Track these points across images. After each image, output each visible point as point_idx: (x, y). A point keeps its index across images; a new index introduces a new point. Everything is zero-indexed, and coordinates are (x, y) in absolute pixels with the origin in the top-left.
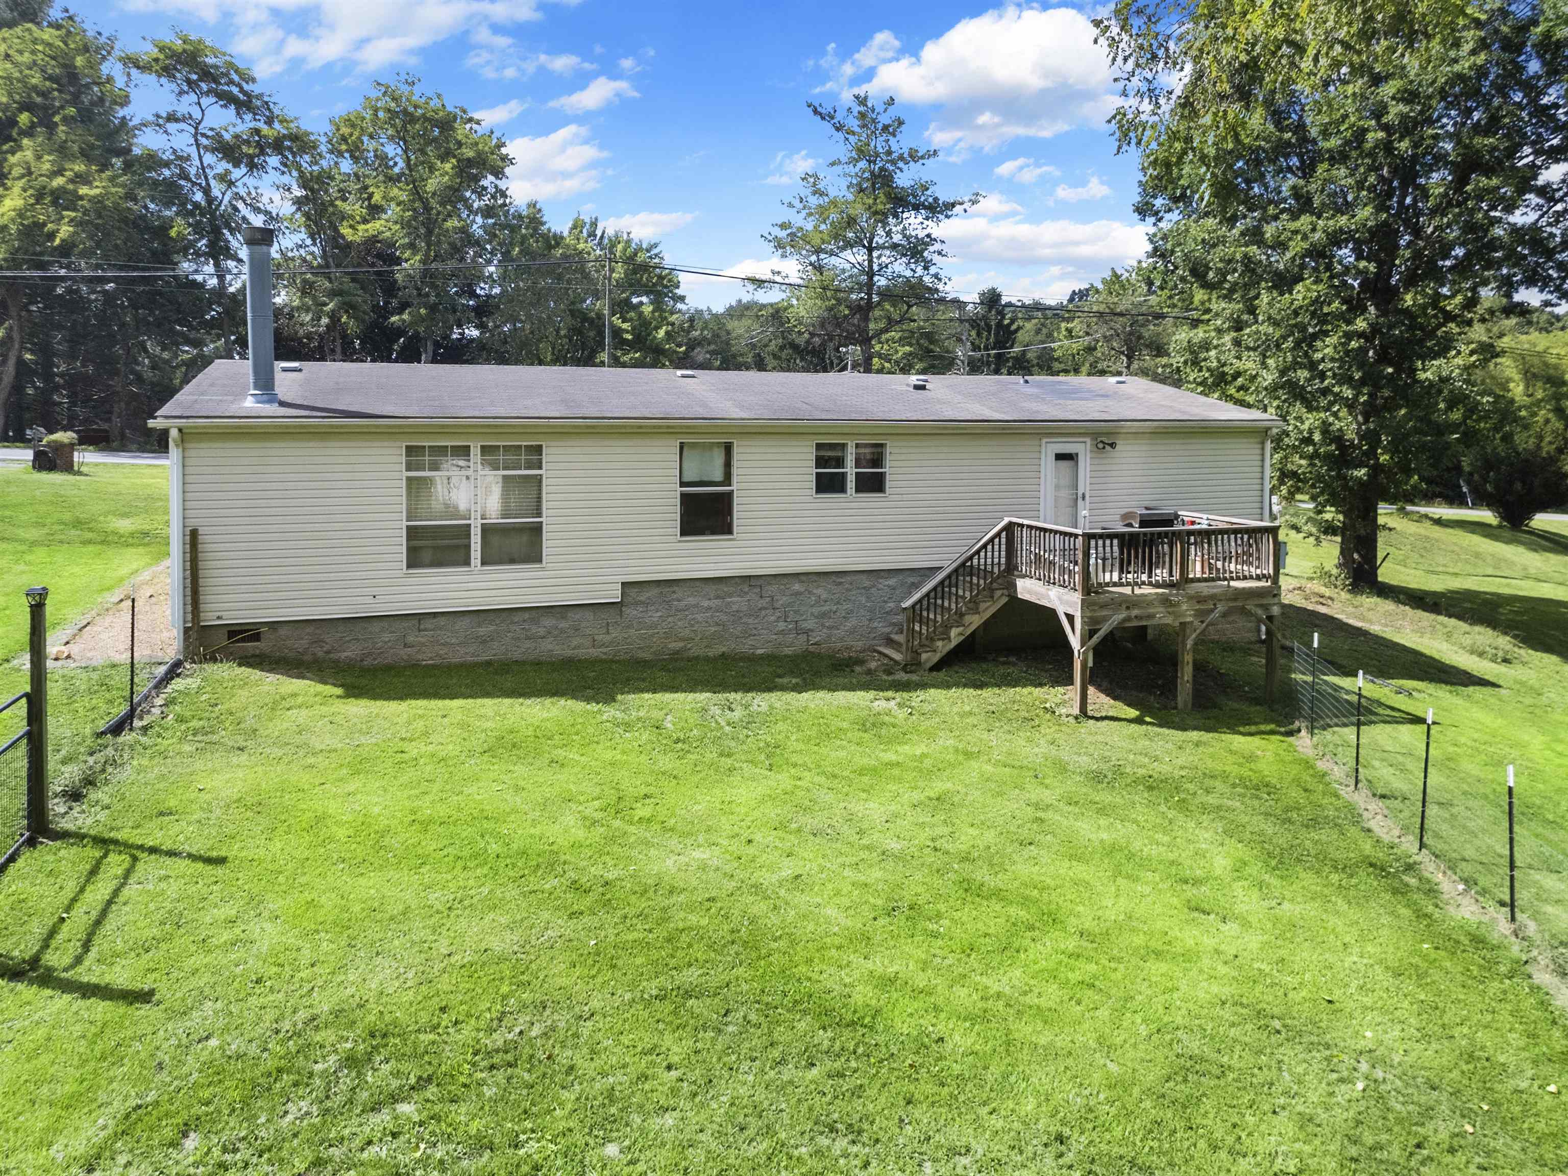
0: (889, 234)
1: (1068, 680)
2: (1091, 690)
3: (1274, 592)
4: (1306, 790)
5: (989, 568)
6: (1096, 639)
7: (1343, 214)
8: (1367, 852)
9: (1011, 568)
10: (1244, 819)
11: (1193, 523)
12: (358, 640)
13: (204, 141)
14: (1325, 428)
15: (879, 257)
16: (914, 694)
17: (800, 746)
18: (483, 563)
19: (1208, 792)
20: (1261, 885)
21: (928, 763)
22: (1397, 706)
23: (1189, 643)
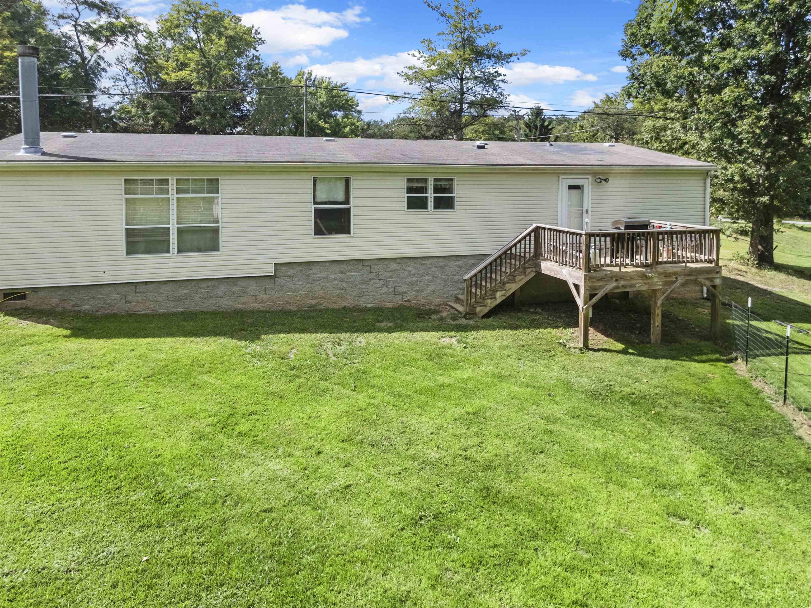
0: (473, 72)
1: (576, 324)
2: (591, 331)
3: (717, 270)
4: (748, 405)
5: (522, 254)
6: (594, 300)
7: (753, 48)
8: (803, 458)
9: (537, 255)
10: (705, 429)
11: (660, 227)
12: (94, 299)
13: (79, 28)
14: (743, 174)
15: (467, 83)
16: (469, 334)
17: (381, 372)
18: (179, 251)
19: (676, 406)
20: (725, 489)
21: (470, 385)
22: (800, 341)
23: (659, 302)
